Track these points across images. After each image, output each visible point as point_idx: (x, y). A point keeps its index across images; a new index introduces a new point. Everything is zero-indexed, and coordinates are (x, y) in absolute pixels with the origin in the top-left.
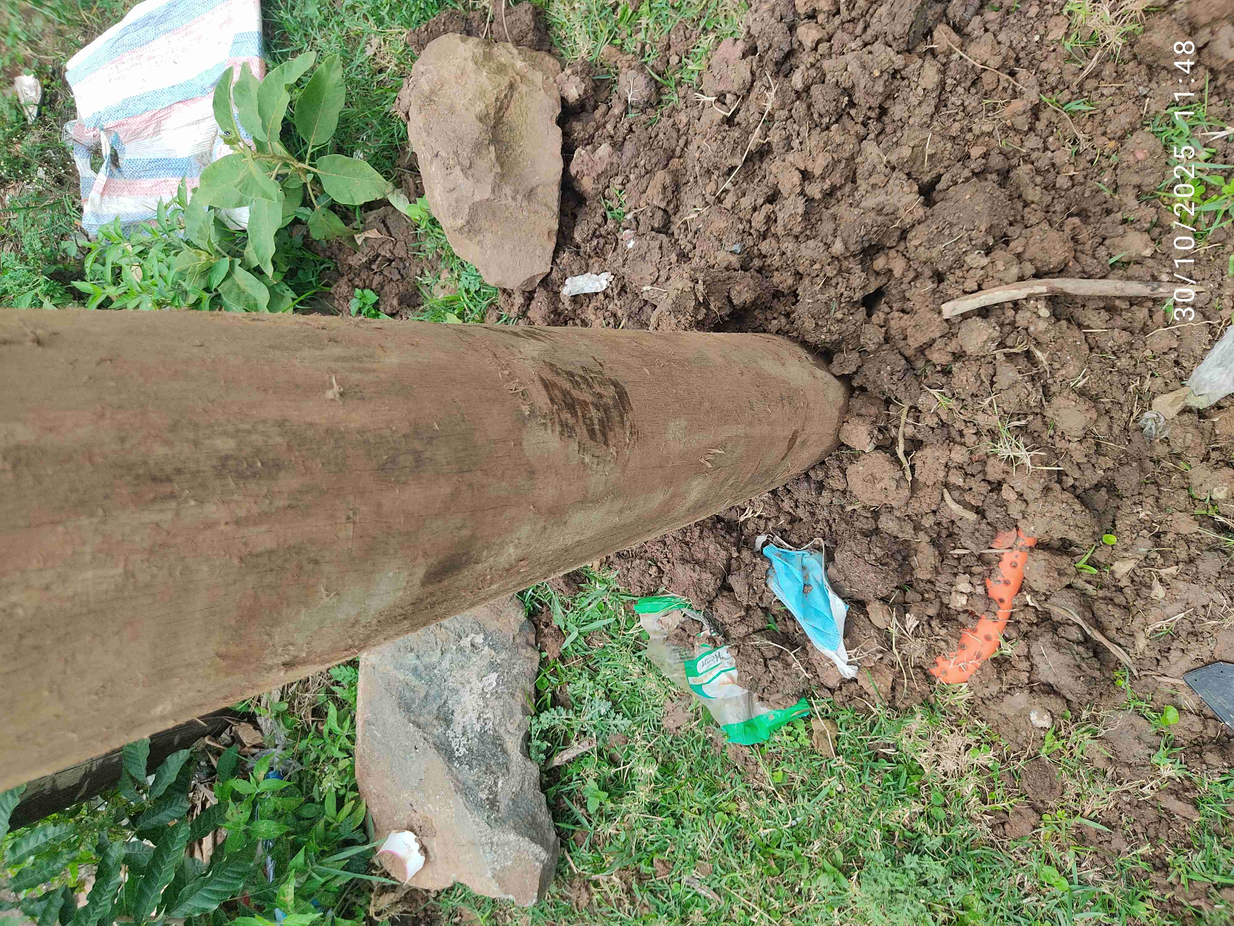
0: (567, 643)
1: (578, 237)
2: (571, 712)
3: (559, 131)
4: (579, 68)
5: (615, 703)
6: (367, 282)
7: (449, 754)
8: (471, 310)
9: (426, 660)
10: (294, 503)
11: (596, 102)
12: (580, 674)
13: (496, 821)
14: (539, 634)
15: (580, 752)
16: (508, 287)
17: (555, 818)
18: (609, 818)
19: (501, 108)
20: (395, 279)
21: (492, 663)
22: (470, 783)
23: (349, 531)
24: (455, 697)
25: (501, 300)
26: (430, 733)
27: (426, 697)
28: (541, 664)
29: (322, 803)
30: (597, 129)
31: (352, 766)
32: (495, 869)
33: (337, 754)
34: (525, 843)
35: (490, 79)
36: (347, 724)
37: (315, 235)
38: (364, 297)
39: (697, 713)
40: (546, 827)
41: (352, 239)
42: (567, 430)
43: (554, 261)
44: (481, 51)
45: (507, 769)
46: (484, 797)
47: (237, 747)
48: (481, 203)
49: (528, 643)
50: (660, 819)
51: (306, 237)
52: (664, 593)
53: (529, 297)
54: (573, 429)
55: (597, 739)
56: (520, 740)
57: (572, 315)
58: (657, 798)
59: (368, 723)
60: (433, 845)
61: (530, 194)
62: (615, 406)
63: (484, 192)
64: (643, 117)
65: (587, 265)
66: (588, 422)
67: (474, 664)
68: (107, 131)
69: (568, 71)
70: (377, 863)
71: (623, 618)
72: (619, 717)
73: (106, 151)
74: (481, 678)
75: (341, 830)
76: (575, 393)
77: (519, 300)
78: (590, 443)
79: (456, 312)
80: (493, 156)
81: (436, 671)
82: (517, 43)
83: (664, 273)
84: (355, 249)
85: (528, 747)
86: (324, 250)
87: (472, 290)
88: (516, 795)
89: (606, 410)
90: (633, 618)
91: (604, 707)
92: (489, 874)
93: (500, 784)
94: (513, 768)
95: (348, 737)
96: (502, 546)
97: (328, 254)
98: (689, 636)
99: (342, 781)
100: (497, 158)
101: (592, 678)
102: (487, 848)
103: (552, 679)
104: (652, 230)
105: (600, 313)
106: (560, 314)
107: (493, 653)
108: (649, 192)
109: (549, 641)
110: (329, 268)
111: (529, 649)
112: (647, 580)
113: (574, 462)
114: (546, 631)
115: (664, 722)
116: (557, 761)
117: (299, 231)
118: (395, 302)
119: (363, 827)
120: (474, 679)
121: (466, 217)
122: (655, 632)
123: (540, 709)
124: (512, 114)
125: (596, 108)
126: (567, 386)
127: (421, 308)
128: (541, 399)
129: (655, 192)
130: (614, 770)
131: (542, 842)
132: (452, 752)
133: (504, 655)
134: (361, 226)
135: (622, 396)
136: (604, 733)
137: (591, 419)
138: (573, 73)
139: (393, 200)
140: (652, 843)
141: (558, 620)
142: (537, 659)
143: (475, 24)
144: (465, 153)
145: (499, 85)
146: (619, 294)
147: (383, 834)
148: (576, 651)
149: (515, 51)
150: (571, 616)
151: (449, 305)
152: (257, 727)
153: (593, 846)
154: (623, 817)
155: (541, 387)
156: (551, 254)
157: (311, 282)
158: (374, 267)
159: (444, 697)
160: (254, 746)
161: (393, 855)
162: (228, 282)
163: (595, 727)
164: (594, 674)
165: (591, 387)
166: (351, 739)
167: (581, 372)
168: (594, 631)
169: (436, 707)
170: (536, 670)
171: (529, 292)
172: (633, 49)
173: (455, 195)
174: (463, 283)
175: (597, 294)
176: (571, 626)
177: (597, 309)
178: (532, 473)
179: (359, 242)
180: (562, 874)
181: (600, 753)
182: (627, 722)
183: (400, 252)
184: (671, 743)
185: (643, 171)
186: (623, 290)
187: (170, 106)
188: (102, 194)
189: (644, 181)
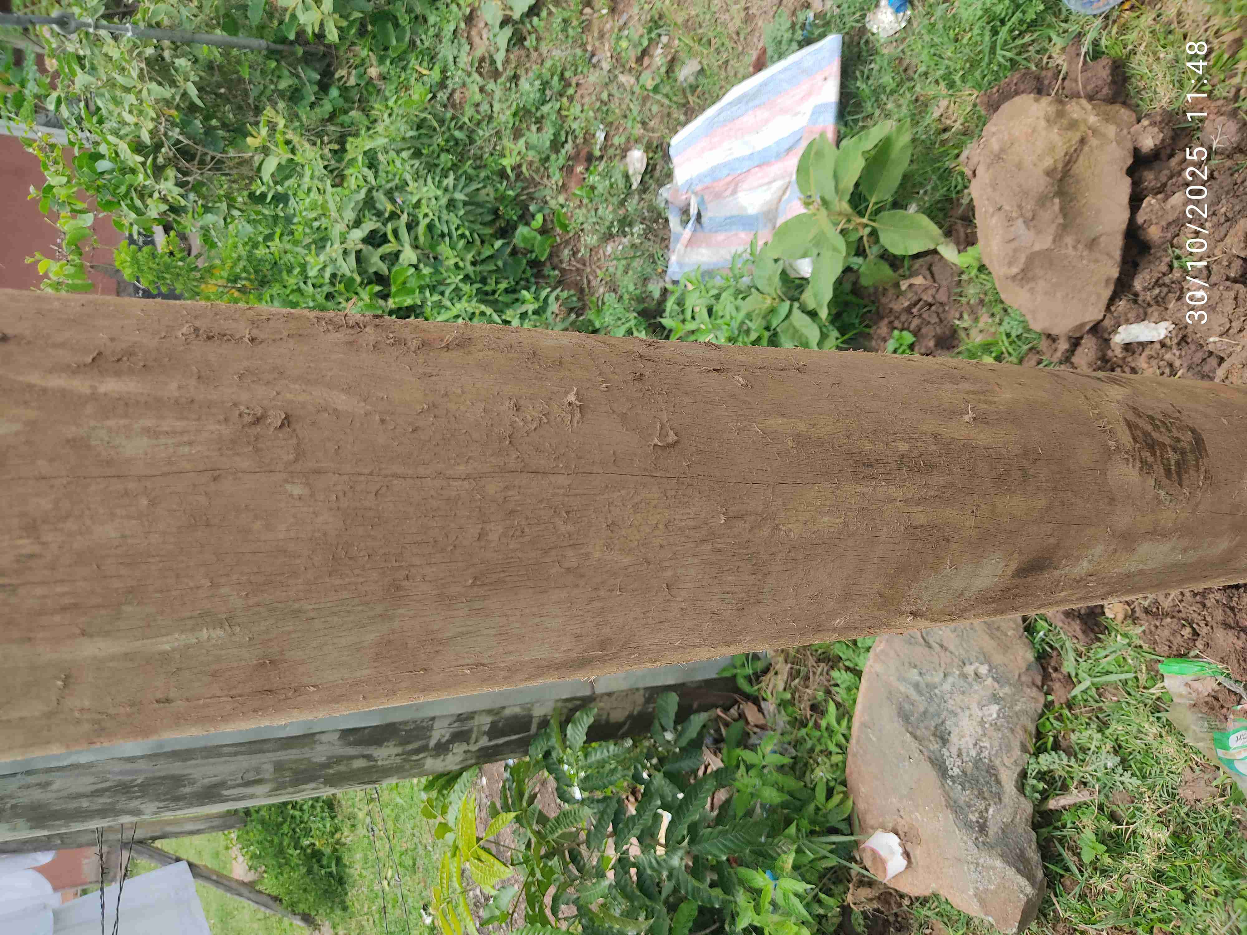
0: (1077, 691)
1: (1138, 285)
2: (1073, 759)
3: (1128, 181)
4: (1158, 118)
5: (1123, 761)
6: (906, 325)
7: (942, 770)
8: (1009, 354)
9: (928, 678)
10: (940, 494)
11: (1173, 150)
12: (1088, 724)
13: (984, 844)
14: (1046, 677)
15: (1078, 800)
16: (1054, 332)
17: (1044, 858)
18: (1105, 872)
19: (1070, 161)
20: (933, 321)
21: (994, 695)
22: (961, 802)
23: (971, 522)
24: (954, 720)
25: (1043, 344)
26: (927, 747)
27: (925, 713)
28: (1045, 706)
29: (813, 789)
30: (1171, 177)
31: (844, 762)
32: (978, 889)
33: (833, 748)
34: (1011, 872)
35: (1061, 135)
36: (844, 723)
37: (865, 282)
38: (901, 338)
39: (1224, 790)
40: (1033, 863)
41: (897, 285)
42: (1146, 467)
43: (1108, 309)
44: (1054, 109)
45: (1000, 799)
46: (974, 819)
47: (741, 723)
48: (1038, 253)
49: (1034, 684)
50: (1166, 889)
51: (855, 283)
52: (1197, 656)
53: (1075, 343)
54: (1151, 467)
55: (1099, 792)
56: (1016, 775)
57: (1121, 363)
58: (1164, 866)
59: (864, 725)
60: (917, 853)
61: (1092, 244)
62: (1192, 451)
63: (1044, 242)
64: (1229, 163)
65: (1146, 314)
66: (1165, 462)
67: (976, 692)
68: (696, 194)
69: (1145, 122)
70: (858, 858)
71: (1143, 677)
72: (1128, 775)
73: (693, 211)
74: (981, 707)
75: (830, 817)
76: (1155, 435)
77: (1063, 346)
78: (1165, 481)
79: (994, 355)
80: (1057, 208)
81: (937, 691)
82: (1091, 98)
83: (1236, 325)
84: (899, 294)
85: (1023, 785)
86: (869, 295)
87: (1014, 334)
88: (1007, 825)
89: (1183, 453)
90: (1157, 677)
91: (1112, 761)
92: (971, 892)
93: (991, 811)
94: (1006, 800)
95: (844, 735)
96: (1078, 558)
97: (872, 298)
98: (1222, 707)
99: (834, 773)
100: (1061, 209)
101: (1100, 730)
102: (972, 867)
103: (1056, 723)
104: (1228, 279)
105: (1154, 363)
106: (1107, 361)
107: (996, 685)
108: (1228, 240)
109: (1057, 686)
110: (870, 311)
111: (1035, 689)
112: (1178, 640)
113: (1149, 497)
114: (1054, 675)
115: (1180, 791)
116: (1052, 804)
117: (851, 277)
118: (931, 344)
119: (849, 820)
120: (974, 706)
121: (1021, 266)
122: (1181, 696)
123: (1039, 750)
124: (1080, 167)
125: (1171, 156)
126: (1149, 428)
127: (957, 350)
128: (1125, 438)
129: (1236, 240)
130: (1114, 827)
131: (1030, 877)
132: (946, 769)
133: (1007, 690)
134: (907, 273)
135: (1199, 443)
136: (1107, 789)
137: (1168, 459)
138: (1151, 124)
139: (942, 249)
140: (1154, 910)
141: (1069, 665)
142: (1042, 700)
143: (1046, 82)
144: (1029, 206)
145: (1069, 140)
146: (1179, 344)
147: (867, 831)
148: (1086, 701)
149: (1089, 107)
150: (1084, 665)
151: (987, 348)
152: (760, 710)
153: (1082, 897)
154: (1121, 876)
155: (1125, 428)
156: (1106, 302)
157: (853, 324)
158: (915, 310)
159: (943, 717)
160: (757, 726)
161: (874, 852)
162: (786, 322)
163: (1098, 780)
164: (1103, 726)
165: (1170, 431)
166: (846, 738)
167: (1160, 417)
168: (1108, 684)
169: (933, 724)
170: (1040, 711)
171: (1076, 338)
172: (1225, 94)
173: (1013, 245)
174: (1005, 327)
175: (1152, 342)
176: (1082, 675)
177: (1151, 357)
178: (1112, 500)
179: (904, 288)
180: (1045, 916)
181: (1101, 808)
182: (1136, 782)
183: (942, 296)
184: (1187, 815)
185: (1222, 220)
186: (1184, 340)
187: (748, 171)
188: (686, 246)
189: (1223, 230)
